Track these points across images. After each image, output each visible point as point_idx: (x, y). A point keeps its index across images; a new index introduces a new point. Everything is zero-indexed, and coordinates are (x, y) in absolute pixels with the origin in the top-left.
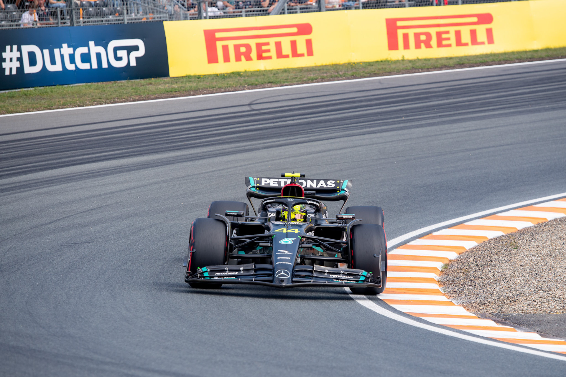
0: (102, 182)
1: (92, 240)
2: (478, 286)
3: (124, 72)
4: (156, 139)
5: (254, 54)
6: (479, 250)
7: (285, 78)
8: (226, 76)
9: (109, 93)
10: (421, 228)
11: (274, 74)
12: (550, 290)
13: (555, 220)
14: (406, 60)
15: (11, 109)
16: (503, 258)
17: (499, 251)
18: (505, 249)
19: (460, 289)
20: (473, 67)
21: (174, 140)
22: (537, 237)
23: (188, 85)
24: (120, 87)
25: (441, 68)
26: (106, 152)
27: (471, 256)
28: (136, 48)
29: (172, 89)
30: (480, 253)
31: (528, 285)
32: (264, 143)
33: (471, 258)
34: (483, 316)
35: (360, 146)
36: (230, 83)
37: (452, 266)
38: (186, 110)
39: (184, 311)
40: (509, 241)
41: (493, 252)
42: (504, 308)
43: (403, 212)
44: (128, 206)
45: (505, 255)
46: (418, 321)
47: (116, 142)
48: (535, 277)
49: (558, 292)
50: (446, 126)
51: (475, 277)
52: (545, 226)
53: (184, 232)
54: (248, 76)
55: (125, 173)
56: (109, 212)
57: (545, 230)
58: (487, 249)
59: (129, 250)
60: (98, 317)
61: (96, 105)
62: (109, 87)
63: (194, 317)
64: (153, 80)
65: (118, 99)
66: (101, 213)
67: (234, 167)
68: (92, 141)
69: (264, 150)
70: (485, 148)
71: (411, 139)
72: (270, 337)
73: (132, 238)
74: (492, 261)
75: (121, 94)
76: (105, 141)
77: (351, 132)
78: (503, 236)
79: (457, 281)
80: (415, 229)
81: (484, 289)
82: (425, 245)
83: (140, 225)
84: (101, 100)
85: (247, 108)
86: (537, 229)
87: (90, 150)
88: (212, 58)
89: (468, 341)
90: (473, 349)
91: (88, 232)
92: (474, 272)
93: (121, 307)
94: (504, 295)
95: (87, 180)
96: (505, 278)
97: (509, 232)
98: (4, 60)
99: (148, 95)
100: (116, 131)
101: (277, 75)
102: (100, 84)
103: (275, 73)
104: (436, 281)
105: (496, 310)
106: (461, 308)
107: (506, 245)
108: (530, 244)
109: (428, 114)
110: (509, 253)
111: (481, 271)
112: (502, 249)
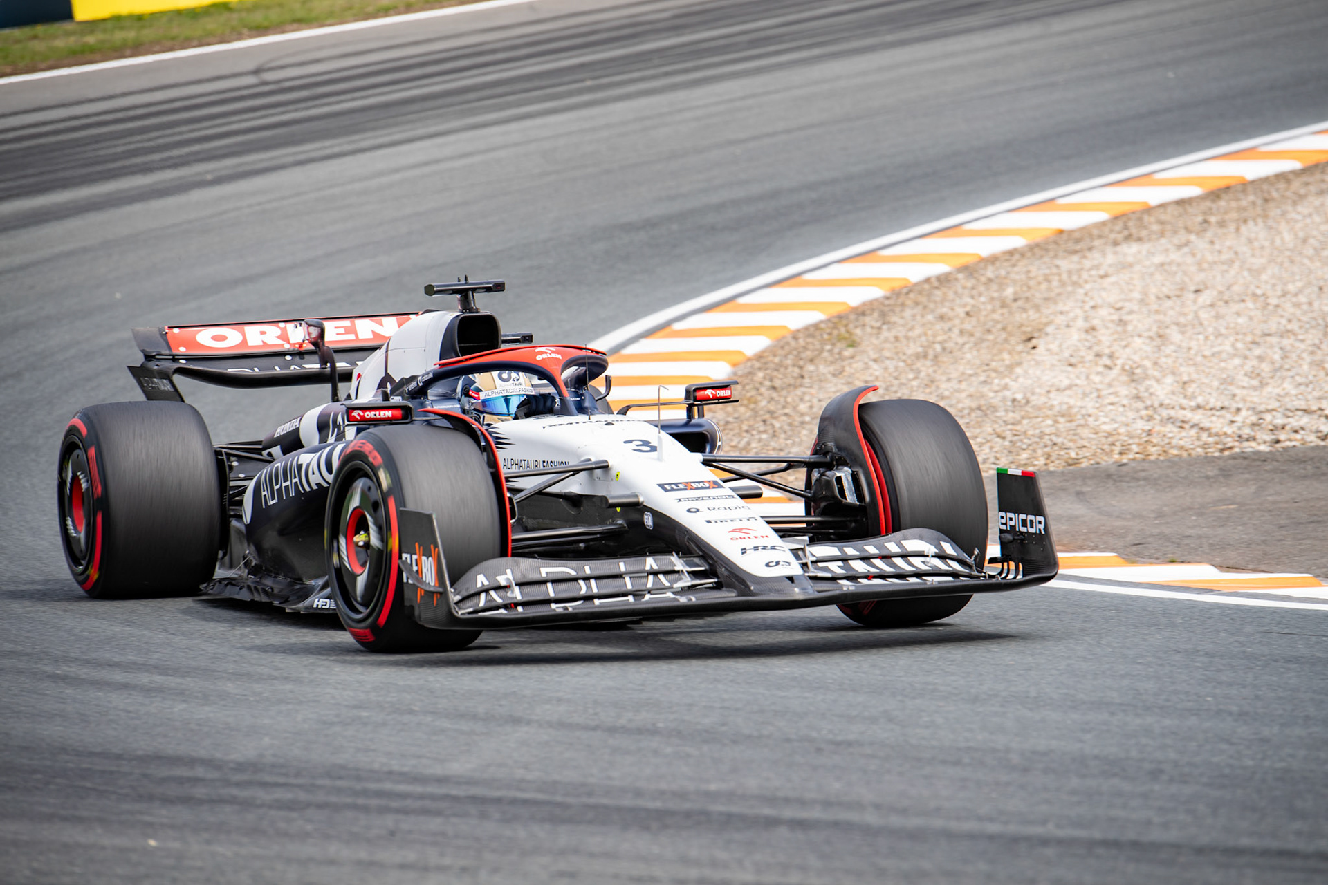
6: (775, 356)
10: (647, 315)
13: (928, 280)
16: (827, 369)
17: (816, 353)
18: (829, 350)
22: (894, 319)
23: (118, 36)
27: (759, 369)
29: (83, 45)
30: (777, 360)
32: (294, 154)
33: (758, 374)
36: (209, 26)
40: (835, 332)
41: (804, 357)
43: (606, 284)
45: (830, 361)
50: (681, 95)
51: (771, 413)
52: (907, 293)
54: (247, 12)
57: (909, 302)
58: (790, 353)
64: (40, 29)
67: (234, 210)
69: (296, 168)
70: (768, 135)
71: (607, 126)
74: (802, 377)
77: (479, 119)
78: (822, 322)
80: (635, 317)
82: (658, 353)
85: (253, 79)
86: (892, 301)
92: (769, 402)
97: (834, 311)
99: (32, 59)
101: (308, 6)
107: (829, 340)
108: (879, 334)
109: (639, 70)
110: (837, 356)
111: (782, 400)
112: (822, 351)
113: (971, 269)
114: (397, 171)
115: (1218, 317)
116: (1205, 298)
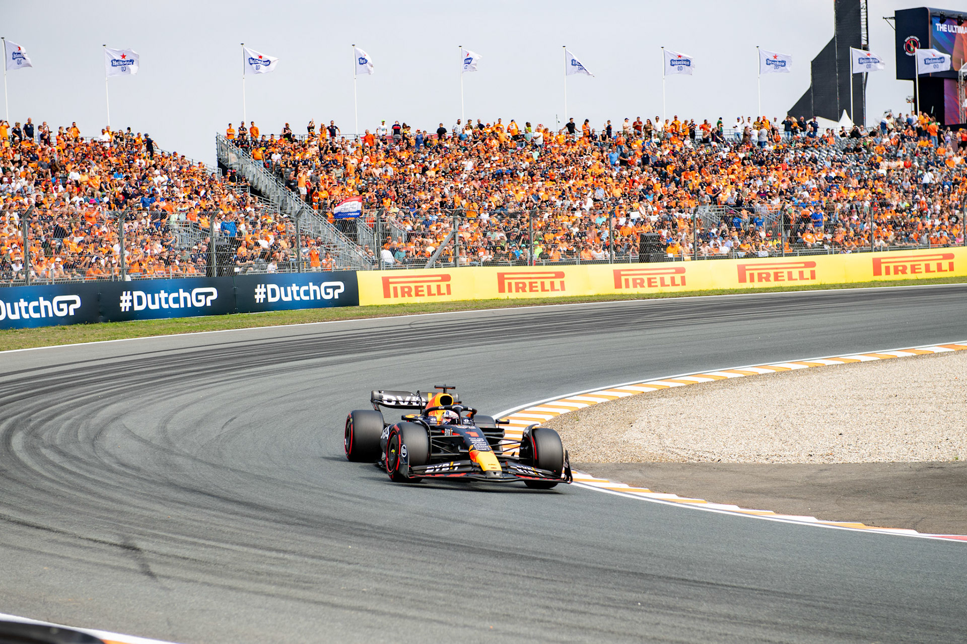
1: (307, 408)
3: (331, 302)
5: (413, 293)
6: (555, 421)
7: (432, 308)
8: (395, 307)
9: (320, 316)
10: (517, 406)
12: (599, 448)
14: (510, 299)
15: (259, 324)
16: (570, 427)
17: (567, 422)
18: (571, 421)
20: (552, 305)
21: (361, 347)
22: (591, 414)
23: (371, 311)
24: (327, 312)
25: (532, 304)
26: (318, 352)
28: (339, 287)
29: (361, 313)
30: (555, 423)
31: (585, 444)
32: (418, 350)
35: (479, 353)
36: (398, 311)
38: (367, 328)
40: (573, 416)
41: (563, 422)
43: (507, 396)
44: (330, 387)
45: (571, 425)
47: (324, 346)
48: (589, 439)
49: (604, 449)
50: (534, 342)
52: (596, 407)
54: (409, 307)
55: (330, 367)
56: (319, 391)
57: (596, 409)
58: (559, 421)
61: (312, 323)
62: (321, 311)
64: (349, 308)
65: (326, 319)
66: (313, 391)
67: (398, 365)
69: (418, 354)
70: (560, 356)
71: (512, 349)
74: (561, 428)
75: (327, 316)
76: (317, 345)
77: (473, 344)
78: (570, 412)
80: (514, 406)
82: (520, 417)
84: (315, 320)
85: (408, 327)
86: (591, 409)
87: (308, 352)
88: (387, 295)
91: (305, 404)
95: (306, 371)
96: (570, 439)
97: (574, 410)
98: (256, 294)
99: (346, 317)
101: (427, 307)
102: (315, 310)
103: (427, 305)
107: (571, 418)
108: (586, 418)
109: (525, 333)
110: (573, 423)
112: (569, 421)
113: (616, 401)
114: (448, 357)
115: (686, 422)
116: (683, 416)
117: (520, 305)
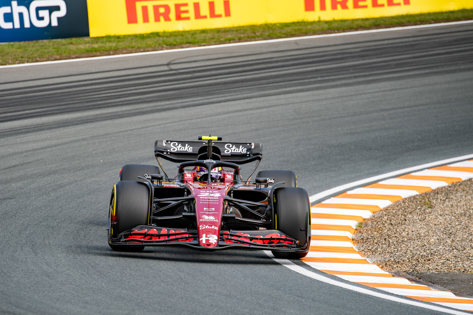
0: (24, 140)
1: (14, 196)
2: (392, 244)
3: (46, 33)
4: (76, 97)
5: (172, 15)
6: (393, 209)
7: (203, 38)
8: (145, 37)
9: (31, 53)
10: (335, 187)
11: (192, 35)
12: (465, 249)
13: (469, 180)
14: (322, 21)
16: (417, 217)
17: (413, 210)
18: (419, 209)
19: (374, 247)
20: (389, 27)
21: (94, 99)
22: (452, 197)
23: (108, 45)
24: (41, 46)
25: (357, 29)
26: (28, 110)
27: (385, 215)
28: (57, 8)
29: (92, 48)
30: (394, 211)
31: (442, 244)
32: (181, 103)
33: (385, 217)
34: (397, 274)
35: (276, 106)
36: (149, 43)
37: (366, 225)
38: (106, 70)
39: (103, 267)
40: (423, 201)
41: (407, 211)
42: (418, 267)
43: (318, 171)
44: (49, 163)
45: (419, 214)
46: (332, 279)
47: (37, 101)
48: (449, 236)
50: (361, 87)
51: (389, 236)
52: (459, 185)
53: (103, 189)
54: (167, 37)
55: (46, 131)
56: (31, 169)
57: (459, 189)
58: (401, 208)
59: (50, 206)
60: (20, 272)
61: (18, 63)
62: (31, 46)
63: (113, 273)
64: (74, 40)
65: (39, 58)
66: (23, 169)
67: (152, 126)
68: (15, 99)
69: (181, 109)
70: (400, 108)
71: (326, 99)
72: (187, 293)
73: (53, 194)
74: (406, 220)
75: (42, 54)
76: (27, 99)
77: (267, 92)
78: (417, 195)
79: (371, 240)
80: (329, 187)
81: (398, 248)
82: (339, 204)
83: (60, 182)
84: (23, 59)
85: (166, 68)
86: (452, 189)
87: (13, 109)
88: (132, 19)
89: (383, 299)
90: (387, 307)
91: (10, 189)
92: (388, 231)
93: (42, 262)
94: (418, 253)
95: (10, 138)
96: (419, 237)
97: (424, 191)
99: (69, 53)
100: (37, 90)
101: (195, 36)
102: (22, 43)
103: (193, 33)
104: (350, 239)
105: (410, 269)
106: (376, 266)
107: (420, 204)
108: (444, 203)
109: (344, 74)
110: (423, 212)
111: (395, 230)
112: (416, 208)
114: (227, 113)
117: (339, 30)
